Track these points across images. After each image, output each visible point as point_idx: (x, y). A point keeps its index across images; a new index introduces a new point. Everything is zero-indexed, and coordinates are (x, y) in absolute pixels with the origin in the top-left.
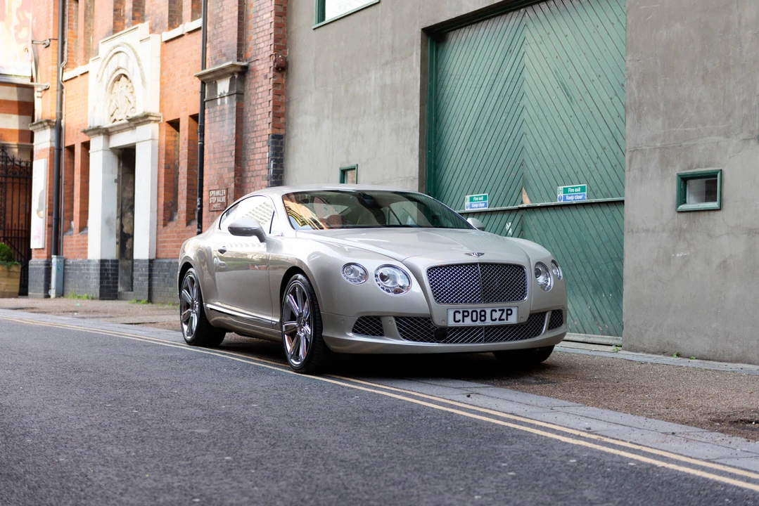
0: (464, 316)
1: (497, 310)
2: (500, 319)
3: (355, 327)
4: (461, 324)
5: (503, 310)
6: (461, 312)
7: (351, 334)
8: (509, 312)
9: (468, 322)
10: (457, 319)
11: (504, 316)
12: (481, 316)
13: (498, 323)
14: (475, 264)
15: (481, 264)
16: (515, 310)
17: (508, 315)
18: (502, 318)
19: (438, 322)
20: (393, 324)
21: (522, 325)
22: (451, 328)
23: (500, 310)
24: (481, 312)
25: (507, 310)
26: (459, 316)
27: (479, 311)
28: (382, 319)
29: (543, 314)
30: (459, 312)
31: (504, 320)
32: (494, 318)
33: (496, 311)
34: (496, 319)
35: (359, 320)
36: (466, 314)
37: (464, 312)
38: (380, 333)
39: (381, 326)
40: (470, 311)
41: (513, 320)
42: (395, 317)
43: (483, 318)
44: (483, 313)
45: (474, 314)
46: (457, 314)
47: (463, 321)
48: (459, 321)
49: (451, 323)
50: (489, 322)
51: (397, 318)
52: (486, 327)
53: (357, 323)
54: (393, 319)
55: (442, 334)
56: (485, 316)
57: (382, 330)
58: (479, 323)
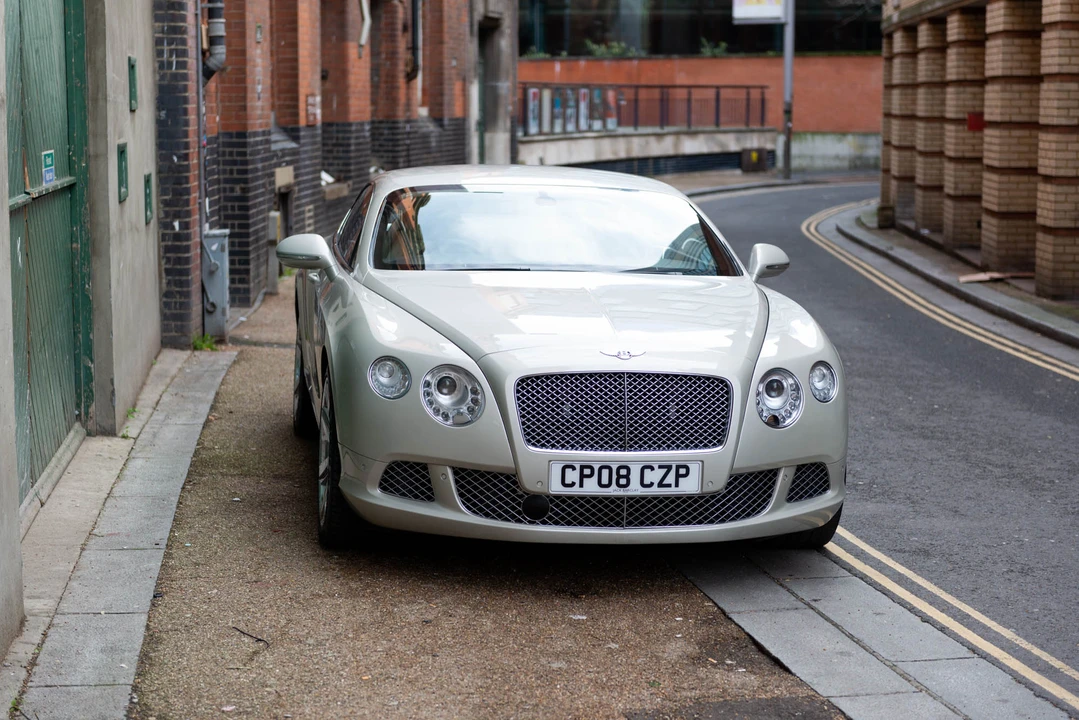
0: (582, 476)
1: (656, 467)
2: (661, 485)
3: (384, 480)
4: (576, 491)
5: (669, 468)
6: (578, 467)
7: (378, 492)
8: (682, 471)
9: (591, 487)
10: (568, 481)
11: (671, 479)
12: (619, 477)
13: (655, 491)
14: (620, 375)
15: (630, 375)
16: (694, 469)
17: (678, 475)
18: (665, 482)
19: (530, 483)
20: (447, 481)
21: (713, 497)
22: (558, 497)
23: (660, 467)
24: (619, 469)
25: (678, 467)
26: (572, 476)
27: (614, 467)
28: (431, 469)
29: (770, 475)
30: (574, 468)
31: (669, 486)
32: (646, 482)
33: (652, 469)
34: (652, 484)
35: (390, 467)
36: (587, 472)
37: (582, 468)
38: (427, 494)
39: (429, 481)
40: (596, 467)
41: (690, 486)
42: (453, 468)
43: (623, 481)
44: (623, 472)
45: (605, 473)
46: (568, 471)
47: (581, 485)
48: (573, 484)
49: (556, 488)
50: (635, 489)
51: (456, 472)
52: (631, 498)
53: (386, 472)
54: (449, 472)
55: (538, 507)
56: (627, 477)
57: (430, 489)
58: (613, 491)
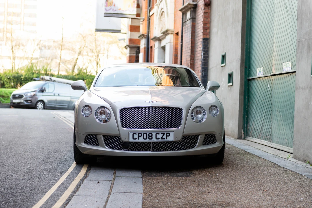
0: (139, 136)
1: (160, 133)
2: (162, 139)
3: (85, 140)
4: (137, 140)
5: (164, 134)
6: (137, 133)
7: (84, 144)
8: (168, 135)
9: (141, 139)
10: (135, 138)
11: (165, 137)
12: (149, 136)
13: (160, 140)
14: (149, 107)
15: (153, 107)
16: (172, 134)
17: (167, 136)
18: (163, 138)
19: (124, 139)
20: (101, 139)
21: (178, 142)
22: (132, 142)
23: (161, 133)
24: (149, 134)
25: (167, 133)
26: (136, 136)
27: (148, 133)
28: (97, 136)
29: (197, 136)
30: (136, 134)
31: (164, 139)
32: (157, 138)
33: (159, 134)
34: (159, 138)
35: (87, 136)
36: (140, 135)
37: (138, 134)
38: (97, 144)
39: (97, 140)
40: (143, 133)
41: (171, 139)
42: (103, 135)
43: (150, 138)
44: (150, 135)
45: (145, 135)
46: (134, 135)
47: (138, 139)
48: (136, 139)
49: (131, 140)
50: (154, 140)
51: (104, 136)
52: (153, 142)
53: (86, 138)
54: (102, 137)
55: (126, 146)
56: (152, 136)
57: (97, 142)
58: (148, 140)
